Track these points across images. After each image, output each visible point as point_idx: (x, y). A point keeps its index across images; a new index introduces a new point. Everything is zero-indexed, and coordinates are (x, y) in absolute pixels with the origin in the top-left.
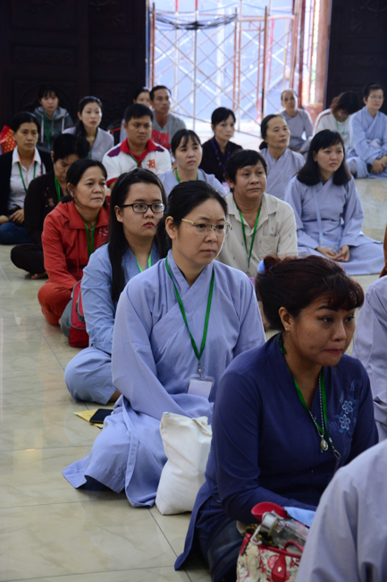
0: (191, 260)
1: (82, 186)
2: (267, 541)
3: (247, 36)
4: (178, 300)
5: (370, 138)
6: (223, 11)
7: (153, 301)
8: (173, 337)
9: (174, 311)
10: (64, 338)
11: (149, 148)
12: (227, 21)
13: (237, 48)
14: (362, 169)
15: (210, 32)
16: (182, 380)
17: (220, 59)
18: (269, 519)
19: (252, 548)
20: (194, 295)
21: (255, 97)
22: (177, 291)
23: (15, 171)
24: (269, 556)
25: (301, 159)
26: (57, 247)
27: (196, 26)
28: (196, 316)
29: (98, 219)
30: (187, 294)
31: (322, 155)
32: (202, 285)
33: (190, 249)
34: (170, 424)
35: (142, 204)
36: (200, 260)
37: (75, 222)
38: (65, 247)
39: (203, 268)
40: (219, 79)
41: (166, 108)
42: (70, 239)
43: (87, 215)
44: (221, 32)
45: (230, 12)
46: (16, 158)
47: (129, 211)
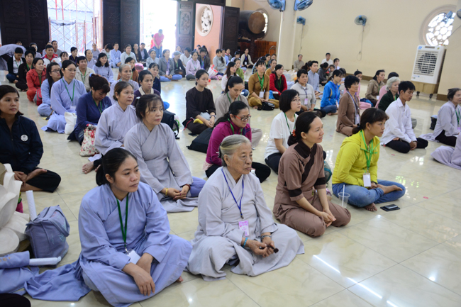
0: (68, 78)
1: (37, 65)
2: (90, 129)
3: (79, 28)
4: (66, 88)
5: (116, 57)
6: (71, 21)
7: (60, 88)
8: (65, 96)
9: (65, 90)
10: (35, 104)
11: (53, 57)
12: (73, 24)
13: (77, 31)
14: (114, 66)
15: (68, 26)
16: (68, 106)
17: (71, 35)
18: (90, 125)
19: (87, 131)
20: (70, 87)
21: (83, 46)
22: (65, 86)
23: (14, 62)
24: (90, 132)
25: (96, 61)
26: (31, 81)
27: (63, 24)
28: (71, 91)
29: (42, 73)
30: (68, 86)
31: (101, 59)
32: (72, 84)
33: (68, 75)
34: (67, 114)
35: (56, 70)
36: (70, 78)
37: (35, 74)
38: (33, 81)
39: (71, 80)
40: (71, 40)
41: (56, 47)
42: (35, 78)
43: (39, 72)
44: (71, 27)
45: (74, 21)
46: (14, 59)
47: (53, 73)
